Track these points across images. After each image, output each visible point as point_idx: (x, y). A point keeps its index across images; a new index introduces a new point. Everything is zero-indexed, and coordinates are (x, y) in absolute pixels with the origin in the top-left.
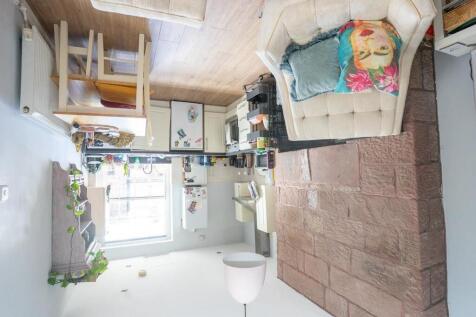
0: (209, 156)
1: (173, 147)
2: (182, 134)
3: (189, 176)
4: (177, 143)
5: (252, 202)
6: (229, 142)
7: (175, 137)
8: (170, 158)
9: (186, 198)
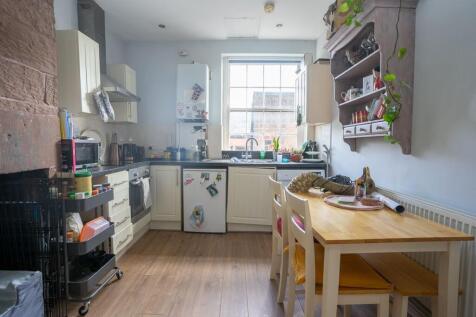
0: (173, 161)
1: (223, 172)
2: (212, 190)
3: (200, 135)
4: (219, 178)
5: (106, 89)
6: (146, 182)
7: (221, 186)
8: (223, 158)
9: (204, 105)
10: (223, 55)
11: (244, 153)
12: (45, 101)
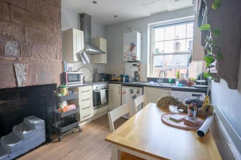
0: (120, 82)
1: (140, 90)
3: (136, 69)
4: (138, 92)
6: (103, 91)
8: (146, 82)
9: (136, 53)
10: (149, 25)
11: (159, 79)
12: (56, 58)
